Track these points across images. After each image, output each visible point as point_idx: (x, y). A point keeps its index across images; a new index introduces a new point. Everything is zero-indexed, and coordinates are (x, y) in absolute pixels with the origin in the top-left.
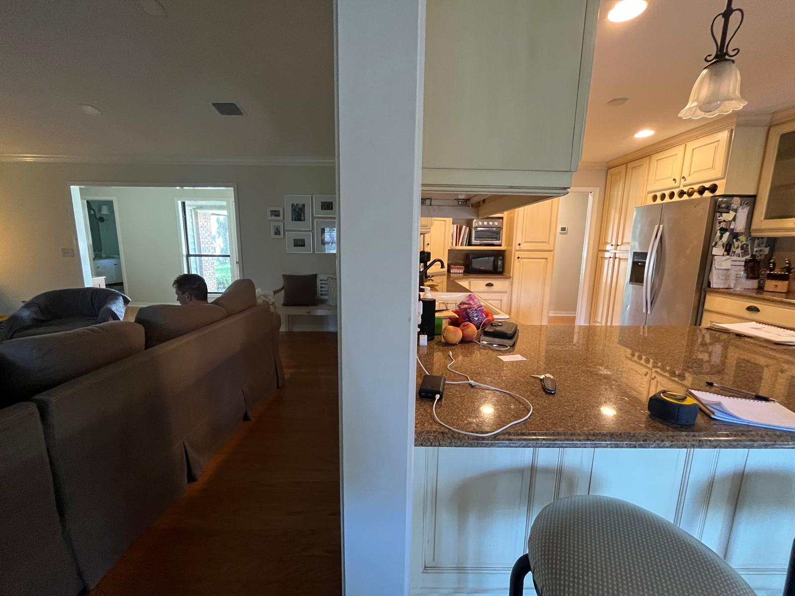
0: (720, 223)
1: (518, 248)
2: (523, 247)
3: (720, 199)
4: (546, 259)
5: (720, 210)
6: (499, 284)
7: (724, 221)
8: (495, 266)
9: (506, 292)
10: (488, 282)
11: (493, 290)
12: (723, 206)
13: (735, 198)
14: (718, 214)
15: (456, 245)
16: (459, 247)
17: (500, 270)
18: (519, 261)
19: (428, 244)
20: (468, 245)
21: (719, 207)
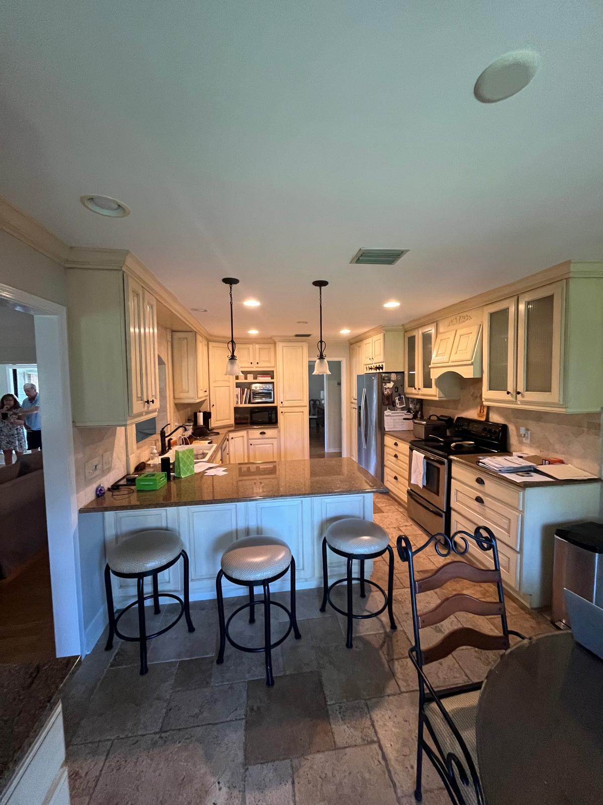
0: (386, 389)
1: (281, 405)
2: (285, 404)
3: (384, 375)
4: (303, 412)
5: (384, 381)
6: (270, 432)
7: (388, 388)
8: (270, 418)
9: (276, 438)
10: (261, 431)
11: (266, 437)
12: (386, 379)
13: (392, 374)
14: (384, 384)
15: (241, 403)
16: (243, 405)
17: (274, 421)
18: (283, 415)
19: (213, 405)
20: (249, 403)
21: (384, 379)
